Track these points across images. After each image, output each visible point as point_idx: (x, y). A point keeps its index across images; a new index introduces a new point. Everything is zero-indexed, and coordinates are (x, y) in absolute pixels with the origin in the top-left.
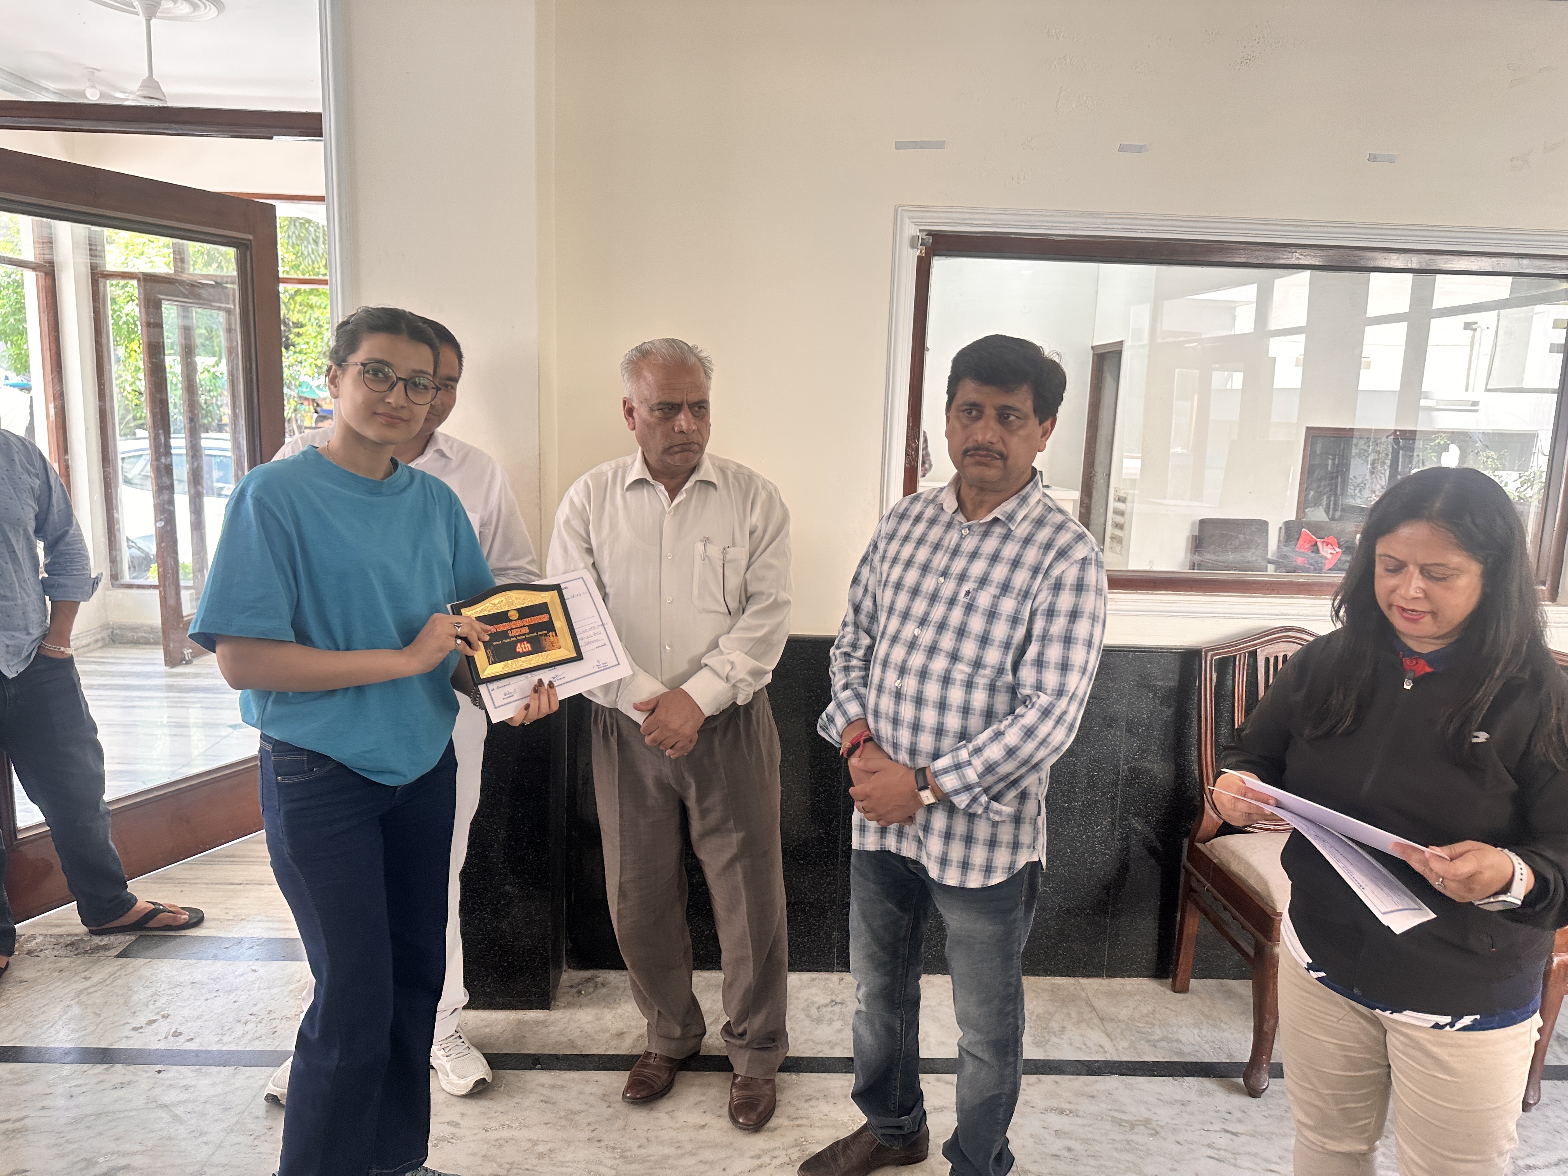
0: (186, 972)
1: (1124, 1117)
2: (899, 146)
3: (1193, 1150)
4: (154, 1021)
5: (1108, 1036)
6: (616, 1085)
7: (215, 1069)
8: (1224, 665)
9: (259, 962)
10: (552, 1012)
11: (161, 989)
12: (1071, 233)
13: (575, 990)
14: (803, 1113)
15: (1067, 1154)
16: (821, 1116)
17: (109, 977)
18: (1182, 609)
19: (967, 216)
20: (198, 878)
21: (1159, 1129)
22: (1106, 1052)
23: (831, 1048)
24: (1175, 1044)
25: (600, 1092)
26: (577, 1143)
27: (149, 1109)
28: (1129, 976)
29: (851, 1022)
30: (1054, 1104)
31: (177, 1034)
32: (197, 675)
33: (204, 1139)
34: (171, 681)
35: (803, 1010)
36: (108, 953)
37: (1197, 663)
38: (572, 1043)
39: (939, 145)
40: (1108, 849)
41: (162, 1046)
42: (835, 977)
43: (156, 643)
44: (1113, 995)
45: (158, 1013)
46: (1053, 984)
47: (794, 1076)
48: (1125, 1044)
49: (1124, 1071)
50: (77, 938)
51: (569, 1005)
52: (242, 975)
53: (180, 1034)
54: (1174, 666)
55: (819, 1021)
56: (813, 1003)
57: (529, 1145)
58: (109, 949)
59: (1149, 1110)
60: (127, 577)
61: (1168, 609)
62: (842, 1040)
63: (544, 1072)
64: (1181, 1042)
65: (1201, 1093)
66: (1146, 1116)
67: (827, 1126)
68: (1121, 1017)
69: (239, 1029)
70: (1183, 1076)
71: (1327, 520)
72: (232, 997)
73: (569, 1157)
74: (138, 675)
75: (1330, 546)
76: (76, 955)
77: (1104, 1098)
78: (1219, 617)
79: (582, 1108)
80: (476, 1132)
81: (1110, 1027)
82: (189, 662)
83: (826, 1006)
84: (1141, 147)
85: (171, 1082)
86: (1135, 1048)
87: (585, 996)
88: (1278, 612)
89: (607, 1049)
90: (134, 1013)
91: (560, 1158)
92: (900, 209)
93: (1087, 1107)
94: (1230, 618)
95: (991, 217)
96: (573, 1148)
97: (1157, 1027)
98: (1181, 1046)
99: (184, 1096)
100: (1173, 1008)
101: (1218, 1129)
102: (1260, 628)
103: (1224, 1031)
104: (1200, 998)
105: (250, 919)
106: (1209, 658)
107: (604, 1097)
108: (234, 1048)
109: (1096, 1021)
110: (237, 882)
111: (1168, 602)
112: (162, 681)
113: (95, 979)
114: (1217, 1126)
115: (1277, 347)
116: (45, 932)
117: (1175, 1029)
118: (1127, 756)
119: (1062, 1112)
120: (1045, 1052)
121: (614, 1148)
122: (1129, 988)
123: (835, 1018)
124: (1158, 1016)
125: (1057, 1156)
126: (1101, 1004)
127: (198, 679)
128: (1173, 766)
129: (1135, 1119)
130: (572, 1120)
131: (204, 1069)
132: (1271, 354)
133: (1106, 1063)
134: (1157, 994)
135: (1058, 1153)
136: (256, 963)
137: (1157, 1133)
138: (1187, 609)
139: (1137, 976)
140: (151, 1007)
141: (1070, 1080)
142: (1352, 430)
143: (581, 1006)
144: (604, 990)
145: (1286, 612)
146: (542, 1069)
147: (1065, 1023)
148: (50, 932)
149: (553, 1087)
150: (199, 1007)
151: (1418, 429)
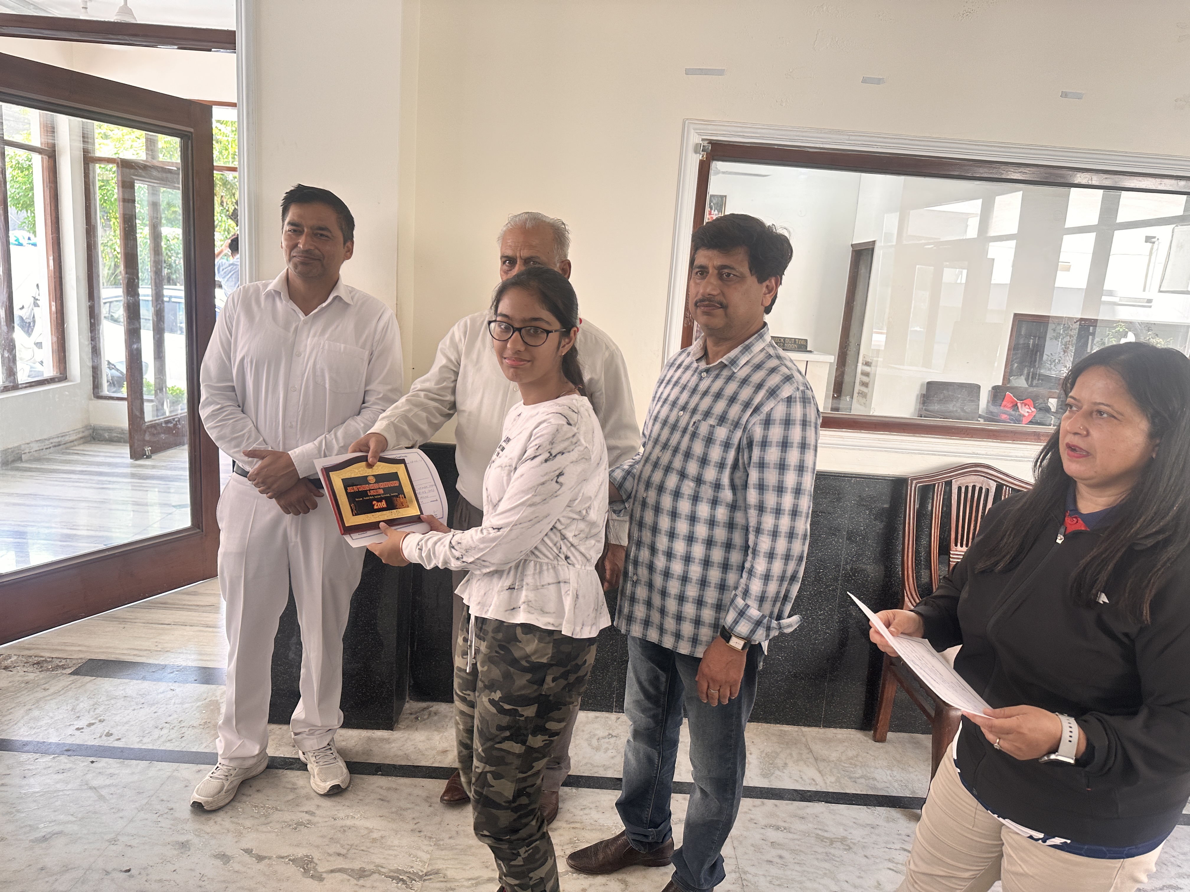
0: (121, 688)
1: (826, 834)
2: (688, 72)
3: (877, 863)
4: (93, 724)
5: (820, 772)
6: (437, 790)
7: (134, 762)
8: (926, 492)
9: (177, 684)
10: (395, 732)
11: (101, 700)
12: (821, 146)
13: (413, 716)
14: (578, 818)
15: (779, 861)
16: (592, 821)
17: (63, 689)
18: (895, 446)
19: (739, 129)
20: (137, 619)
21: (851, 845)
22: (817, 784)
23: (605, 770)
24: (871, 781)
25: (425, 794)
26: (402, 833)
27: (81, 790)
28: (841, 727)
29: (623, 751)
30: (773, 821)
31: (109, 735)
32: (154, 467)
33: (121, 814)
34: (134, 470)
35: (587, 740)
36: (64, 672)
37: (905, 488)
38: (407, 756)
39: (720, 72)
40: (828, 628)
41: (96, 743)
42: (613, 716)
43: (125, 442)
44: (826, 741)
45: (96, 718)
46: (781, 730)
47: (574, 790)
48: (833, 779)
49: (829, 800)
50: (42, 659)
51: (408, 727)
52: (163, 692)
53: (111, 734)
54: (887, 490)
55: (597, 749)
56: (595, 735)
57: (366, 832)
58: (65, 668)
59: (846, 830)
60: (106, 391)
61: (884, 446)
62: (614, 764)
63: (384, 777)
64: (876, 780)
65: (888, 820)
66: (843, 835)
67: (595, 830)
68: (832, 759)
69: (156, 733)
70: (875, 806)
71: (1027, 386)
72: (154, 709)
73: (396, 842)
74: (109, 465)
75: (1027, 406)
76: (40, 672)
77: (811, 820)
78: (923, 454)
79: (409, 806)
80: (327, 820)
81: (822, 765)
82: (149, 457)
83: (604, 738)
84: (880, 79)
85: (101, 770)
86: (840, 783)
87: (421, 722)
88: (970, 452)
89: (433, 763)
90: (79, 717)
91: (389, 843)
92: (687, 122)
93: (798, 826)
94: (933, 454)
95: (759, 131)
96: (399, 836)
97: (858, 768)
98: (876, 782)
99: (108, 782)
100: (873, 754)
101: (898, 848)
102: (956, 463)
103: (910, 773)
104: (895, 747)
105: (174, 651)
106: (913, 485)
107: (427, 799)
108: (151, 747)
109: (812, 760)
110: (166, 622)
111: (884, 440)
112: (128, 470)
113: (52, 690)
114: (898, 846)
115: (995, 250)
116: (18, 653)
117: (872, 770)
118: (847, 558)
119: (778, 828)
120: (770, 782)
121: (430, 838)
122: (839, 736)
123: (611, 747)
124: (860, 759)
125: (771, 862)
126: (818, 748)
127: (154, 470)
128: (882, 568)
129: (835, 836)
130: (401, 815)
131: (126, 762)
132: (990, 256)
133: (817, 793)
134: (861, 742)
135: (771, 859)
136: (174, 684)
137: (850, 848)
138: (899, 447)
139: (847, 728)
140: (92, 713)
141: (787, 804)
142: (1049, 317)
143: (417, 729)
144: (436, 718)
145: (976, 452)
146: (382, 775)
147: (787, 761)
148: (22, 653)
149: (389, 789)
150: (128, 715)
151: (1099, 318)
